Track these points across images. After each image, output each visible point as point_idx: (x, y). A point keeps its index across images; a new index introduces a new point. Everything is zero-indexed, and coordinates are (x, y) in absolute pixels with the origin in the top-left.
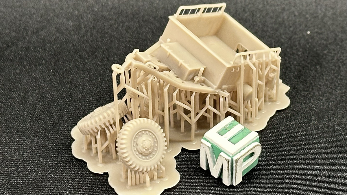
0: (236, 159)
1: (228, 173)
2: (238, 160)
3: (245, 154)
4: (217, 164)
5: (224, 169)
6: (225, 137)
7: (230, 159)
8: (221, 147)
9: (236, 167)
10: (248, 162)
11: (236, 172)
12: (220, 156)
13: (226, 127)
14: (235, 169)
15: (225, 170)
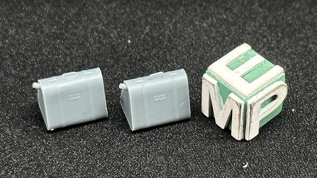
0: (252, 103)
1: (240, 122)
2: (254, 105)
3: (264, 98)
4: (225, 109)
5: (234, 117)
6: (236, 72)
7: (243, 103)
8: (231, 86)
9: (250, 114)
10: (268, 109)
11: (251, 122)
12: (229, 98)
13: (239, 59)
14: (249, 117)
15: (236, 119)
